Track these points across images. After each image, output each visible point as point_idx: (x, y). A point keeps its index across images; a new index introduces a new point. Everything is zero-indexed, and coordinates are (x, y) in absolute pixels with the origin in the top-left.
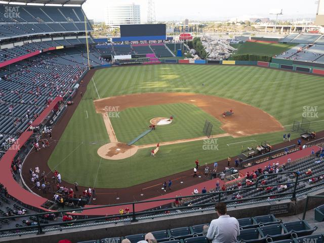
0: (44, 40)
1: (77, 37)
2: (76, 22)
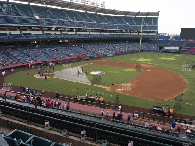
1: (147, 34)
2: (150, 25)
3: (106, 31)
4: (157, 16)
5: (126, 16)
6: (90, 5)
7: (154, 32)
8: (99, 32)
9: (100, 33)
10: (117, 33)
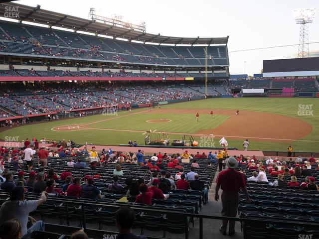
0: (178, 72)
1: (213, 72)
2: (215, 58)
3: (149, 68)
4: (225, 45)
5: (177, 45)
6: (122, 27)
7: (223, 69)
8: (139, 69)
9: (141, 72)
10: (167, 72)
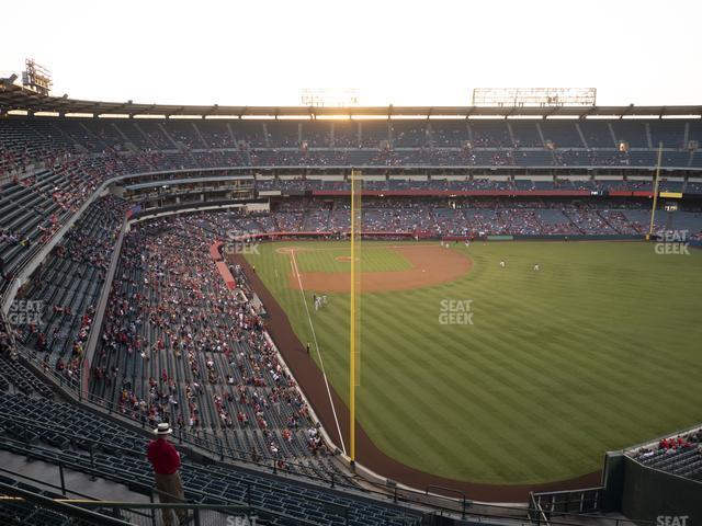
3: (584, 172)
9: (555, 178)
10: (629, 178)
